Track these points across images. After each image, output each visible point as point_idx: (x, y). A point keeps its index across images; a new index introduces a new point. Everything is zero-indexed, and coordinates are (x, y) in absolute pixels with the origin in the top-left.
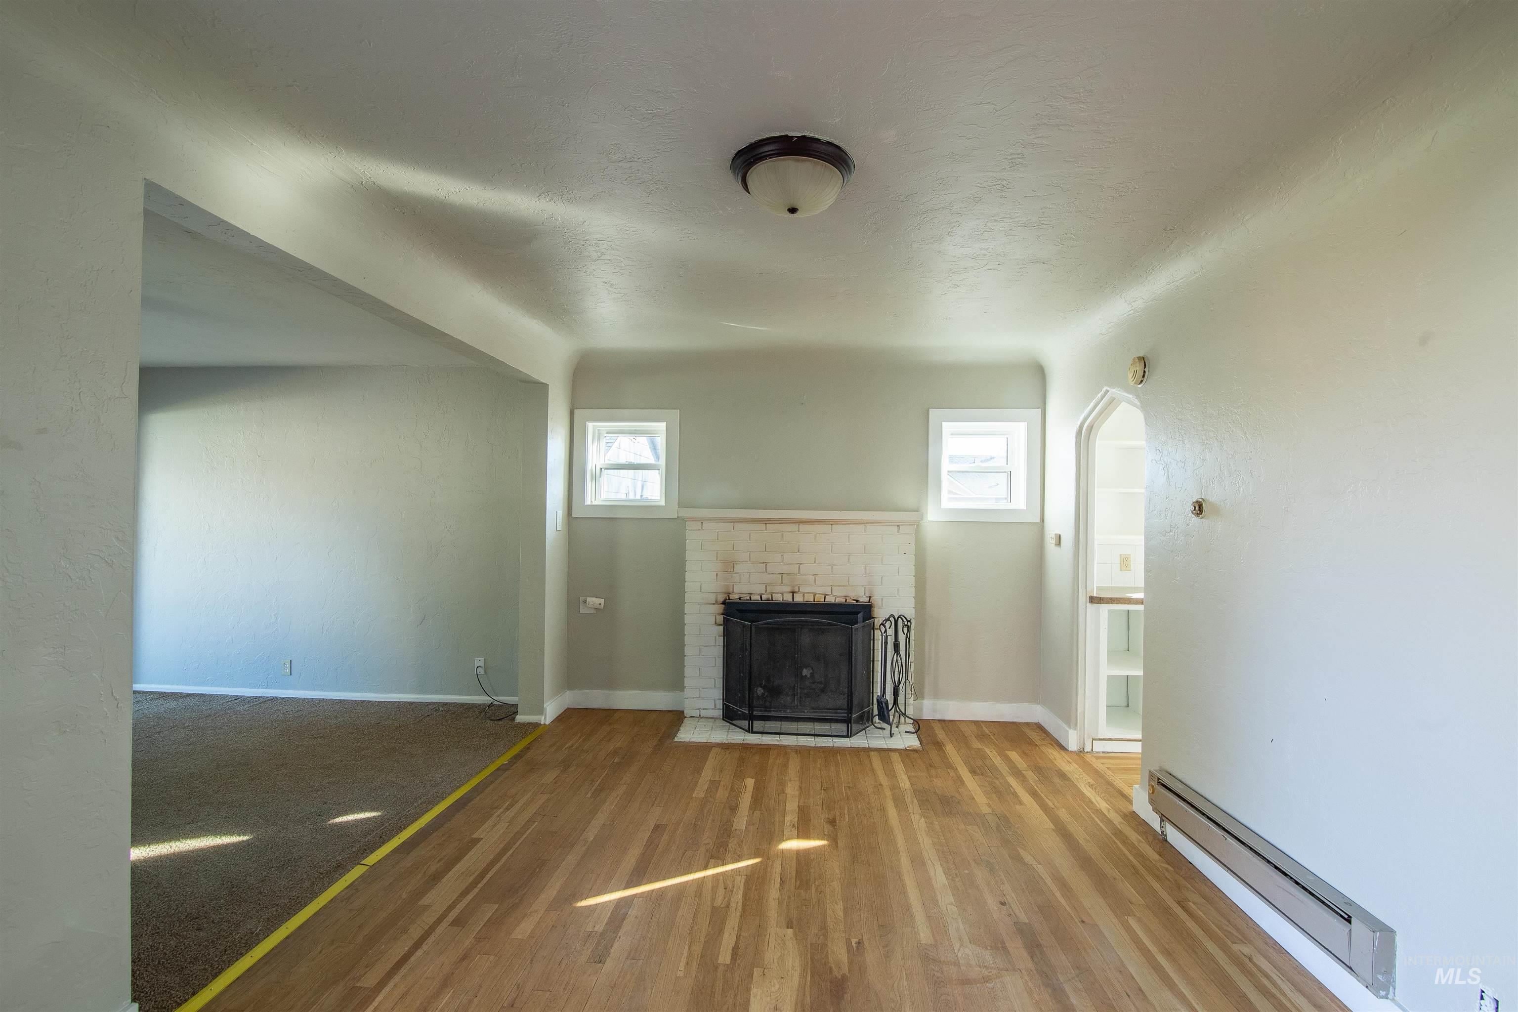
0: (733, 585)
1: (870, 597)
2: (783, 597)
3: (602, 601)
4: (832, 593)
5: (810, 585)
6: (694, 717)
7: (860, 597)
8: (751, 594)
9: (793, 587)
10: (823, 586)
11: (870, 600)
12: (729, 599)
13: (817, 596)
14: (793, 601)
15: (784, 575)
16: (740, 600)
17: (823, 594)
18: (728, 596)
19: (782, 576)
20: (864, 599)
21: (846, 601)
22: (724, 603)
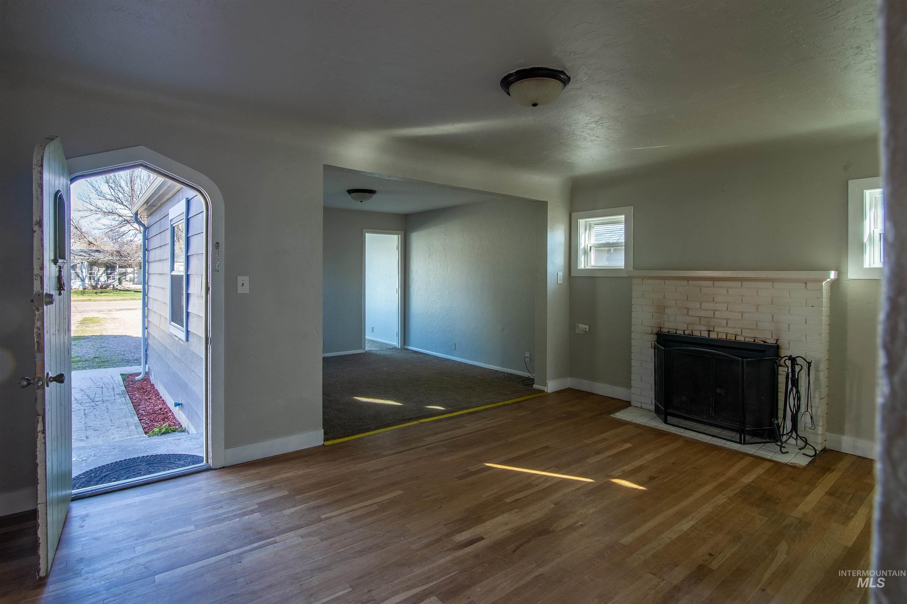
0: (664, 323)
1: (777, 340)
2: (701, 334)
3: (587, 327)
4: (742, 334)
5: (723, 327)
6: (637, 407)
7: (768, 339)
8: (677, 329)
9: (709, 327)
10: (734, 328)
11: (777, 342)
12: (661, 332)
13: (728, 335)
14: (709, 337)
15: (702, 318)
16: (669, 333)
17: (734, 334)
18: (661, 330)
19: (700, 319)
20: (771, 341)
21: (754, 341)
22: (657, 334)
